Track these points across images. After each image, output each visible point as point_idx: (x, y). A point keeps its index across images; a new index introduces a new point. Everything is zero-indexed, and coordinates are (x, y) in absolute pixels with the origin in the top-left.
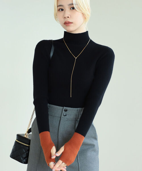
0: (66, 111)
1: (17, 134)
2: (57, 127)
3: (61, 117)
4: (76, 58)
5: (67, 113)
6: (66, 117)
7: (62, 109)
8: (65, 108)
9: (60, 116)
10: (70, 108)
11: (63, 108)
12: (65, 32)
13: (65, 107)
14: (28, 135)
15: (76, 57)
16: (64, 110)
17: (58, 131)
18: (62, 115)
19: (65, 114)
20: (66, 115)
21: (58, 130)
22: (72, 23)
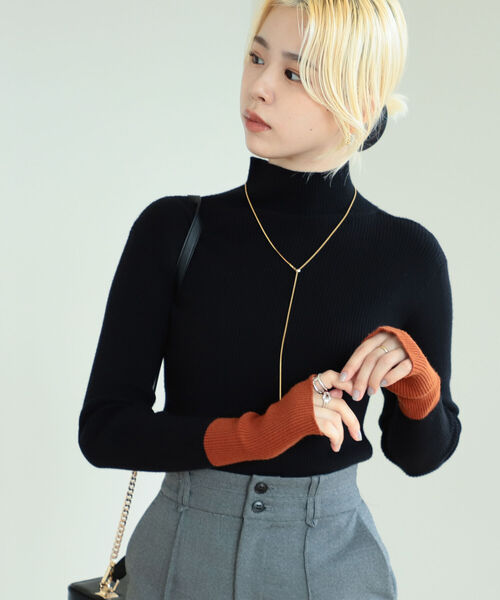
0: (261, 489)
1: (69, 584)
2: (230, 558)
3: (245, 517)
4: (299, 271)
5: (266, 497)
6: (263, 514)
7: (245, 483)
8: (257, 479)
9: (238, 512)
10: (279, 478)
11: (251, 480)
12: (253, 159)
13: (259, 474)
14: (112, 585)
15: (298, 268)
16: (252, 486)
17: (235, 574)
18: (249, 508)
19: (259, 503)
20: (261, 509)
21: (235, 569)
22: (270, 127)
